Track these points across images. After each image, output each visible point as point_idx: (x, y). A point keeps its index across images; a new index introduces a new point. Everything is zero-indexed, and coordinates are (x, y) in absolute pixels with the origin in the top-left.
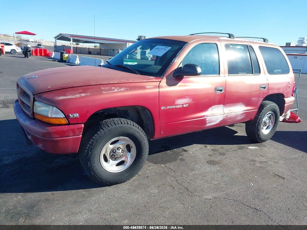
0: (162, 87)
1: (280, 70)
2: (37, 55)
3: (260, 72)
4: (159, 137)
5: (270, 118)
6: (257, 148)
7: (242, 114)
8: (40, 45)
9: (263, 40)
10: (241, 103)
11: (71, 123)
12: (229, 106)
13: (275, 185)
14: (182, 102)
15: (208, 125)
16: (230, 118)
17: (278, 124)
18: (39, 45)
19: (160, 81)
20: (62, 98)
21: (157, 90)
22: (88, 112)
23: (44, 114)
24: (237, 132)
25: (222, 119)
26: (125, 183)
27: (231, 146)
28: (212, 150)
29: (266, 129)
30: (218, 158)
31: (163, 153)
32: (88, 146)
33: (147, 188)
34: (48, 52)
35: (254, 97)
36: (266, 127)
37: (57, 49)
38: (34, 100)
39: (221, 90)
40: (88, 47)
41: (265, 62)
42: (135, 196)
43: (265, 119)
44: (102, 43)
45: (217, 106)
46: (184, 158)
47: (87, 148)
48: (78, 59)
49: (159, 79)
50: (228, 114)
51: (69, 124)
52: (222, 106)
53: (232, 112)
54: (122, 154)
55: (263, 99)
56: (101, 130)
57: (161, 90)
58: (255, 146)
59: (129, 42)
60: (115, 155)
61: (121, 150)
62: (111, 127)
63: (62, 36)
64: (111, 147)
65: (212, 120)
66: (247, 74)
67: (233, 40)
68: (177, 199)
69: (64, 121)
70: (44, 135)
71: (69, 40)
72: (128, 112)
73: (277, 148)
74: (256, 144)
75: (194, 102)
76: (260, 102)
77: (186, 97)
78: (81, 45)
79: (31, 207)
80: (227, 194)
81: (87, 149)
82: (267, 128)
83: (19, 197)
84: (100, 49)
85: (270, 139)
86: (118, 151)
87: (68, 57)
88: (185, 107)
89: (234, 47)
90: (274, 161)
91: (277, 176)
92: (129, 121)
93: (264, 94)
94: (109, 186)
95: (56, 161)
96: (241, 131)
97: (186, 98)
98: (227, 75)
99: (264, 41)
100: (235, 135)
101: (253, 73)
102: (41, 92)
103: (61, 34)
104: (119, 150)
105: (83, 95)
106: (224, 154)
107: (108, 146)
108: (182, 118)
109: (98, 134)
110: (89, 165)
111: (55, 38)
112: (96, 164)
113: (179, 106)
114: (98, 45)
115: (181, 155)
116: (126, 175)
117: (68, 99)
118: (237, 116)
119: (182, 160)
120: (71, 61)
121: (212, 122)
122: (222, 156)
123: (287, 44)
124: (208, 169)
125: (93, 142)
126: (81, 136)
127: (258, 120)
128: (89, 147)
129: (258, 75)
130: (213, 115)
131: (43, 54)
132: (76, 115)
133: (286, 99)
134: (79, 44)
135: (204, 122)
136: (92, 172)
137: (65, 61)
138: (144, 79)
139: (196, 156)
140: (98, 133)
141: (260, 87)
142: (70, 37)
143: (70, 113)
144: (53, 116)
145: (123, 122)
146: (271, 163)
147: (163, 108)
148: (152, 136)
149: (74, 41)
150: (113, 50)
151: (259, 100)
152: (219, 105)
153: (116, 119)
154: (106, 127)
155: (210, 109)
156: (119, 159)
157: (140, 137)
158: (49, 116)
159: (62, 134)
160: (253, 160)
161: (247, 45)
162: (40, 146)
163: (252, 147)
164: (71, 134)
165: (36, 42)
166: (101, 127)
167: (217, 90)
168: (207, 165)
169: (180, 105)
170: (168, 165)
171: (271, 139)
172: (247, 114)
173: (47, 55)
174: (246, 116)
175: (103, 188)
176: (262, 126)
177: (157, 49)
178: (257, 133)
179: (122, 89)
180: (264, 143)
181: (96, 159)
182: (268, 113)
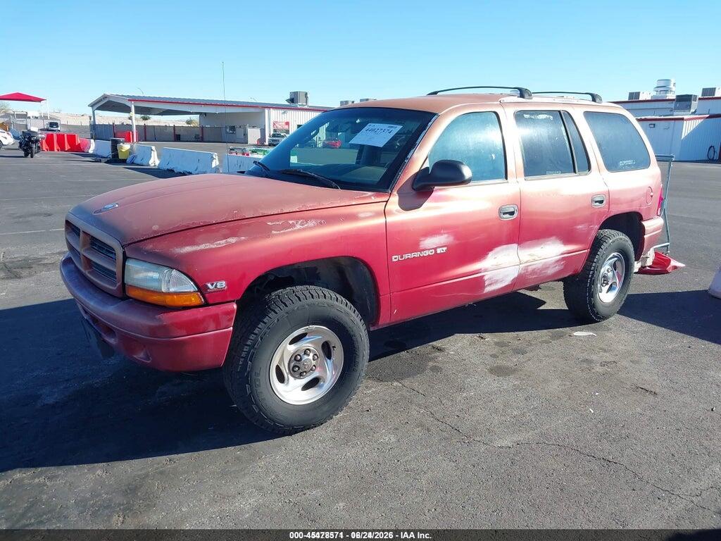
0: (391, 213)
1: (630, 162)
2: (52, 149)
3: (589, 168)
4: (388, 321)
5: (614, 266)
6: (591, 334)
7: (557, 261)
8: (56, 124)
9: (590, 97)
10: (554, 238)
11: (211, 302)
12: (529, 247)
13: (639, 410)
14: (434, 244)
15: (488, 289)
16: (534, 272)
17: (632, 280)
18: (52, 124)
19: (387, 202)
20: (188, 249)
21: (381, 221)
22: (244, 276)
23: (153, 285)
24: (544, 303)
25: (516, 275)
26: (321, 426)
27: (535, 333)
28: (496, 344)
29: (607, 292)
30: (512, 361)
31: (392, 357)
32: (245, 350)
33: (371, 433)
34: (78, 141)
35: (581, 223)
36: (608, 287)
37: (97, 131)
38: (125, 258)
39: (512, 213)
40: (172, 125)
41: (600, 146)
42: (350, 452)
43: (606, 269)
44: (205, 114)
45: (505, 246)
46: (440, 365)
47: (243, 354)
48: (154, 155)
49: (383, 196)
50: (530, 264)
51: (206, 304)
52: (515, 246)
53: (537, 258)
54: (314, 363)
55: (599, 225)
56: (272, 315)
57: (390, 219)
58: (588, 330)
59: (270, 108)
60: (301, 366)
61: (311, 355)
62: (291, 307)
63: (109, 102)
64: (292, 348)
65: (497, 278)
66: (563, 175)
67: (530, 101)
68: (440, 451)
69: (196, 299)
70: (153, 331)
71: (127, 110)
72: (317, 272)
73: (633, 332)
74: (590, 325)
75: (457, 242)
76: (593, 234)
77: (442, 231)
78: (155, 120)
79: (131, 490)
80: (542, 434)
81: (242, 357)
82: (610, 289)
83: (99, 472)
84: (202, 128)
85: (618, 313)
86: (306, 357)
87: (130, 152)
88: (441, 253)
89: (533, 117)
90: (630, 358)
91: (641, 390)
92: (326, 291)
93: (601, 214)
94: (290, 434)
95: (159, 390)
96: (554, 300)
97: (442, 234)
98: (523, 178)
99: (594, 100)
100: (541, 308)
101: (575, 172)
102: (139, 239)
103: (105, 97)
104: (309, 355)
105: (232, 240)
106: (524, 353)
107: (285, 347)
108: (434, 278)
109: (265, 323)
110: (248, 392)
111: (92, 105)
112: (262, 389)
113: (427, 253)
114: (196, 118)
115: (431, 359)
116: (326, 408)
117: (202, 251)
118: (546, 267)
119: (436, 369)
120: (138, 161)
121: (496, 282)
122: (519, 356)
123: (631, 95)
124: (495, 385)
125: (255, 342)
126: (232, 328)
127: (591, 272)
128: (248, 352)
129: (586, 174)
130: (498, 268)
131: (67, 147)
132: (222, 285)
133: (645, 224)
134: (149, 118)
135: (479, 282)
136: (254, 406)
137: (123, 162)
138: (352, 199)
139: (465, 360)
140: (265, 320)
141: (592, 201)
142: (128, 104)
143: (208, 282)
144: (172, 290)
145: (315, 294)
146: (625, 363)
147: (395, 258)
148: (374, 321)
149: (139, 110)
150: (233, 128)
151: (592, 229)
152: (509, 245)
153: (299, 288)
154: (281, 307)
155: (491, 254)
156: (308, 374)
157: (351, 324)
158: (164, 290)
159: (193, 327)
160: (586, 361)
161: (559, 111)
162: (140, 356)
163: (581, 333)
164: (212, 325)
165: (45, 118)
166: (269, 307)
167: (504, 214)
168: (490, 378)
169: (429, 250)
170: (407, 382)
171: (620, 312)
172: (567, 260)
173: (77, 149)
174: (566, 266)
175: (277, 441)
176: (599, 285)
177: (372, 130)
178: (590, 301)
179: (311, 224)
180: (604, 323)
181: (262, 378)
182: (611, 256)
